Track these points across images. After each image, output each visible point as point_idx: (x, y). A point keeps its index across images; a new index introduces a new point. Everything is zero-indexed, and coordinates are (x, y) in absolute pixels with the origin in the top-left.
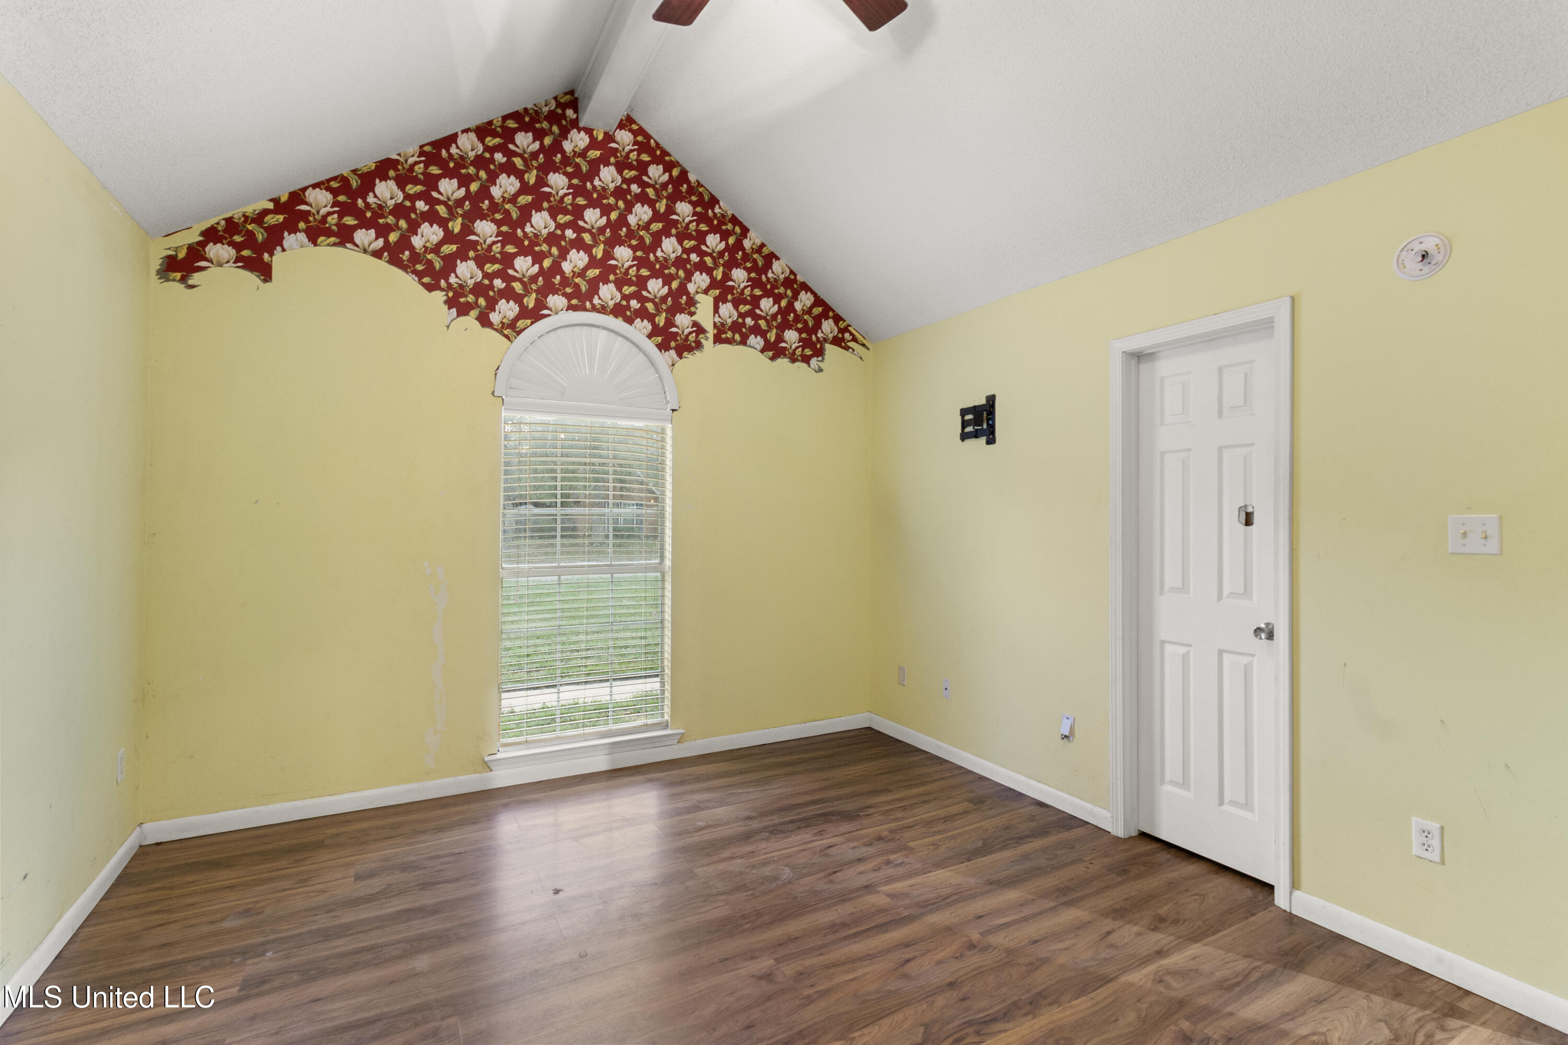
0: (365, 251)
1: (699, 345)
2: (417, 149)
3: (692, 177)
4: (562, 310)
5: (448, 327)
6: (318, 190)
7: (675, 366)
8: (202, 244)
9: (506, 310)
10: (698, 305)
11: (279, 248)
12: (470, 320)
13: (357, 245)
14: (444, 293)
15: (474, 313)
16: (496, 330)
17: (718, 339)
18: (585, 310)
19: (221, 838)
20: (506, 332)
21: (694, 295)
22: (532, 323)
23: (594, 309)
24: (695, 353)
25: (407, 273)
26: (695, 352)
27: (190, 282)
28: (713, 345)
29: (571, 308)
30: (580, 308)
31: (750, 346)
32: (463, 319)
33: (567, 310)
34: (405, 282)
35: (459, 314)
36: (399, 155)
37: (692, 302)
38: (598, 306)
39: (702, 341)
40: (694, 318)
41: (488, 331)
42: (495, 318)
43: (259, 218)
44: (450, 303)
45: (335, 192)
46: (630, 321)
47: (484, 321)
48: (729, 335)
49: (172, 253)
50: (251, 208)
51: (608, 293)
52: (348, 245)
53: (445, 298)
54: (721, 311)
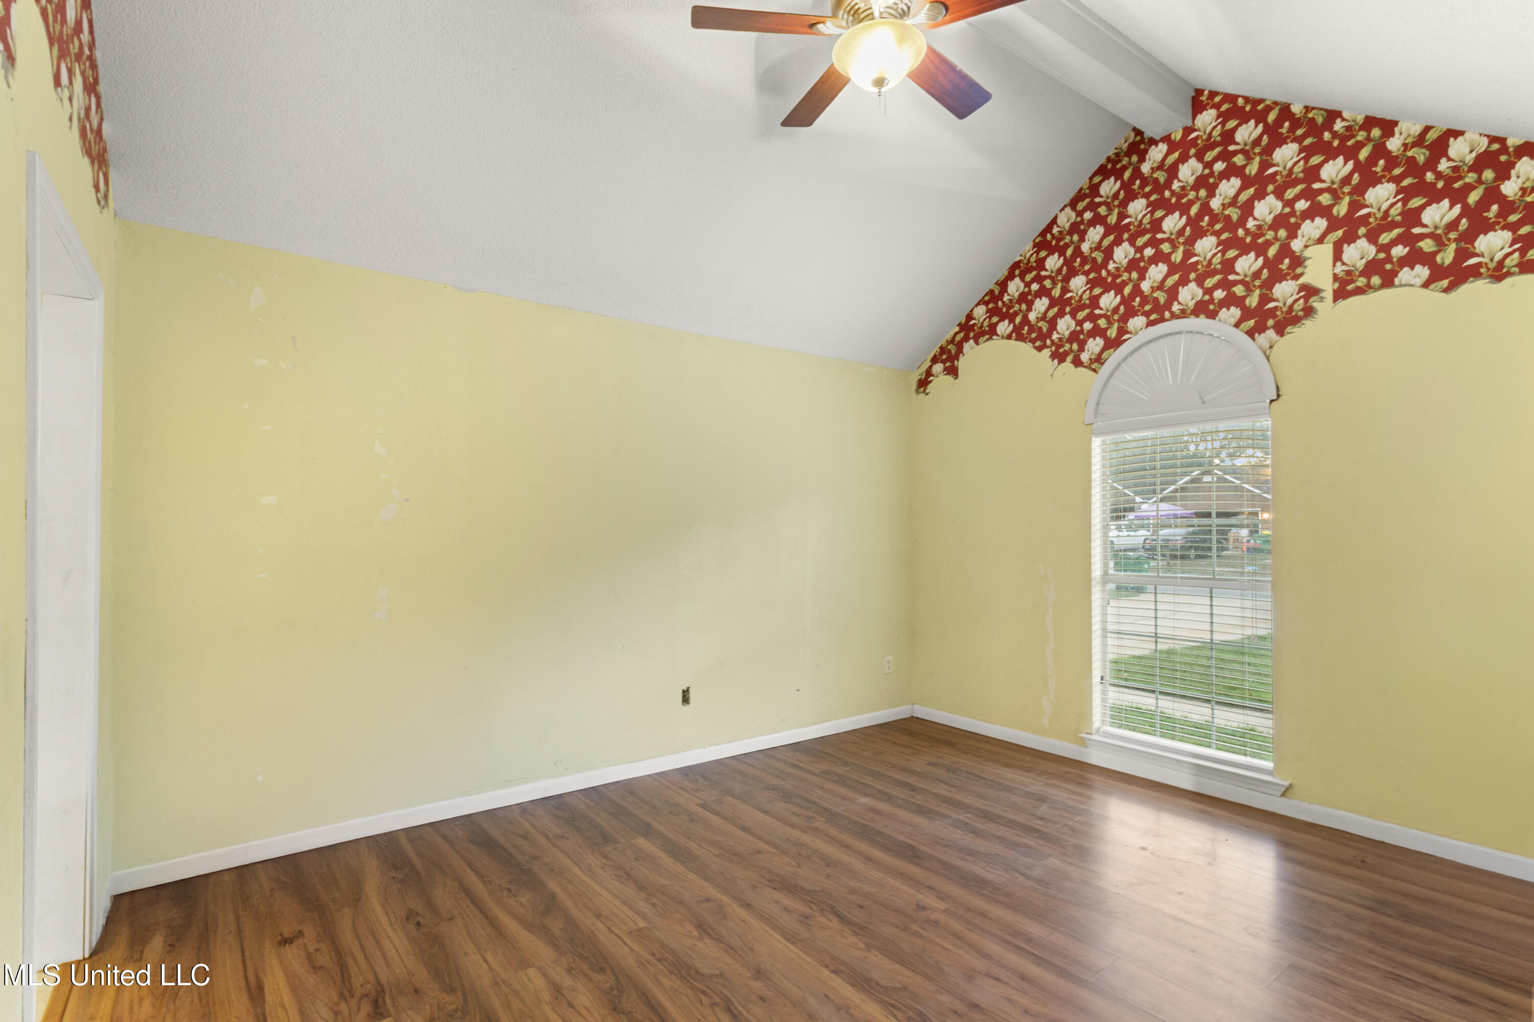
0: (1003, 337)
1: (1309, 311)
2: (1031, 244)
3: (1296, 109)
4: (1141, 329)
5: (1052, 376)
6: (979, 306)
7: (1274, 348)
8: (931, 367)
9: (1095, 345)
10: (1307, 263)
11: (961, 355)
12: (1068, 365)
13: (998, 336)
14: (1049, 349)
15: (1070, 358)
16: (1086, 367)
17: (1340, 294)
18: (1165, 320)
19: (952, 730)
20: (1093, 366)
21: (1302, 251)
22: (1115, 350)
23: (1174, 316)
24: (1303, 324)
25: (1026, 342)
26: (1304, 322)
27: (927, 391)
28: (1333, 305)
29: (1150, 324)
30: (1162, 320)
31: (1401, 285)
32: (1063, 365)
33: (1146, 328)
34: (1026, 348)
35: (1059, 363)
36: (1021, 256)
37: (1298, 261)
38: (1178, 312)
39: (1315, 305)
40: (1302, 280)
41: (1081, 369)
42: (1085, 357)
43: (952, 341)
44: (1053, 356)
45: (986, 303)
46: (1212, 315)
47: (1077, 363)
48: (1361, 282)
49: (920, 377)
50: (949, 336)
51: (1189, 294)
52: (994, 337)
53: (1050, 353)
54: (1345, 257)
